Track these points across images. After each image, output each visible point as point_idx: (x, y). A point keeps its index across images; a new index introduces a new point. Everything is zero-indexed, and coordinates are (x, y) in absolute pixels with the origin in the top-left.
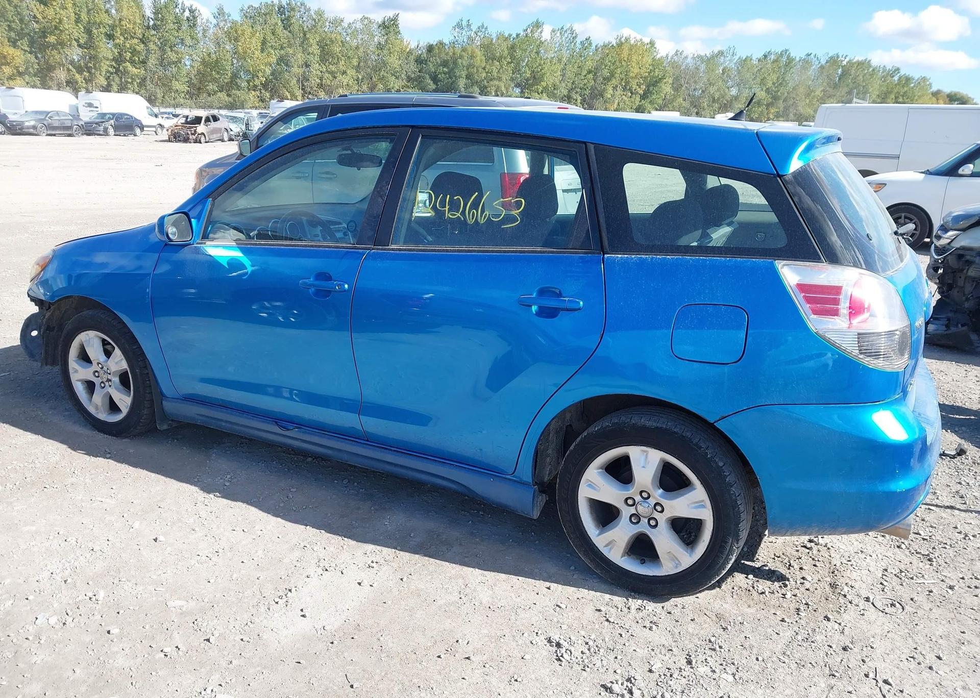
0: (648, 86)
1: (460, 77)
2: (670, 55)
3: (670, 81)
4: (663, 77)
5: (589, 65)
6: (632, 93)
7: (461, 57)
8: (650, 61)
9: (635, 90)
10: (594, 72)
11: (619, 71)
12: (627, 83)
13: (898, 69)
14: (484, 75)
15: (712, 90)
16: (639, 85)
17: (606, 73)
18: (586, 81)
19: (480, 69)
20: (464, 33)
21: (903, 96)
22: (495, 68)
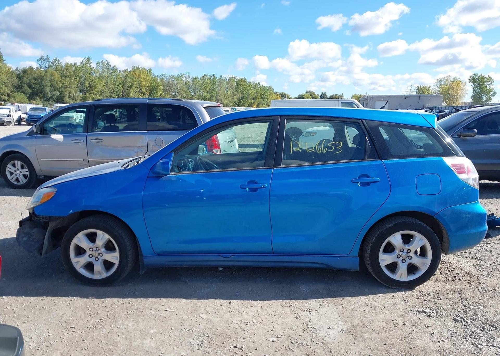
0: (151, 91)
1: (46, 86)
2: (159, 75)
3: (162, 88)
4: (158, 86)
5: (120, 80)
6: (143, 94)
7: (45, 75)
8: (150, 78)
9: (145, 92)
10: (123, 83)
11: (136, 83)
12: (140, 89)
13: (259, 83)
14: (61, 85)
15: (182, 92)
16: (146, 90)
17: (129, 84)
18: (119, 88)
19: (58, 82)
20: (45, 62)
21: (263, 95)
22: (67, 81)
